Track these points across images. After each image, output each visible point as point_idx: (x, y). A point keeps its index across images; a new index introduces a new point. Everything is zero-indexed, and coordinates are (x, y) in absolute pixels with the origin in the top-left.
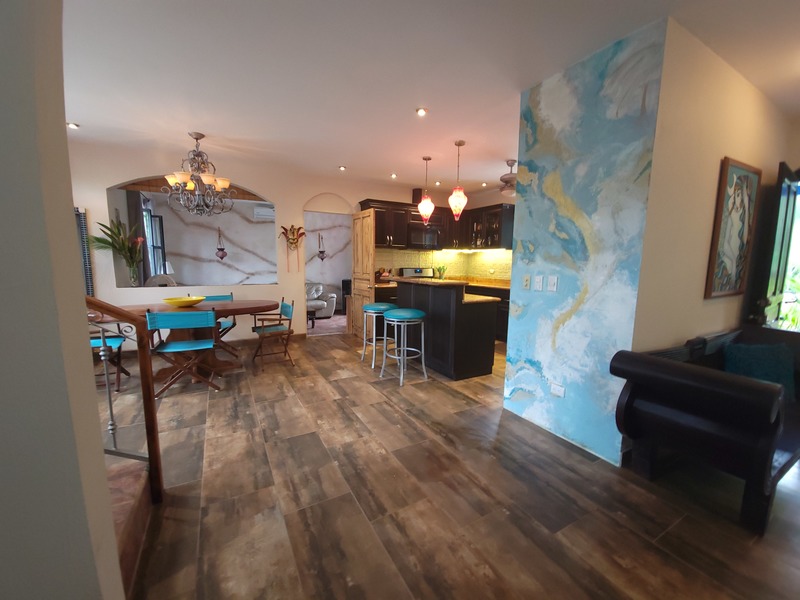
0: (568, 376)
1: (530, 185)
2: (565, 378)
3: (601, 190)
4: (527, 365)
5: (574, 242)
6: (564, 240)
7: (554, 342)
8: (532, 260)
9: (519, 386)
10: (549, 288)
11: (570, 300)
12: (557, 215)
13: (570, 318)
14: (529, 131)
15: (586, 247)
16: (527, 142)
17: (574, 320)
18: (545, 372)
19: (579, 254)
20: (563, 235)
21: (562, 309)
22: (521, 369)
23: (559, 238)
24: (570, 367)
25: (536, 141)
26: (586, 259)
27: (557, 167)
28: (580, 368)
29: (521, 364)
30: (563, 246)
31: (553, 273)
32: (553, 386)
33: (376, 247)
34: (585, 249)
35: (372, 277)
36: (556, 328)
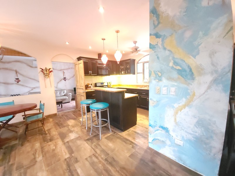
0: (185, 136)
1: (157, 45)
2: (183, 137)
3: (201, 43)
4: (161, 129)
5: (185, 71)
6: (179, 70)
7: (175, 119)
8: (160, 80)
9: (157, 138)
10: (171, 93)
11: (184, 99)
12: (174, 58)
13: (185, 108)
14: (155, 18)
15: (192, 73)
16: (154, 24)
17: (187, 109)
18: (171, 133)
19: (189, 77)
20: (178, 68)
21: (179, 104)
22: (157, 130)
23: (176, 69)
24: (186, 132)
25: (159, 23)
26: (193, 79)
27: (172, 34)
28: (192, 133)
29: (157, 128)
30: (178, 73)
31: (173, 86)
32: (176, 140)
33: (85, 75)
34: (192, 74)
35: (84, 88)
36: (176, 113)
